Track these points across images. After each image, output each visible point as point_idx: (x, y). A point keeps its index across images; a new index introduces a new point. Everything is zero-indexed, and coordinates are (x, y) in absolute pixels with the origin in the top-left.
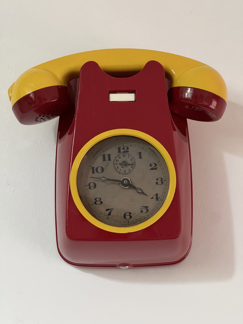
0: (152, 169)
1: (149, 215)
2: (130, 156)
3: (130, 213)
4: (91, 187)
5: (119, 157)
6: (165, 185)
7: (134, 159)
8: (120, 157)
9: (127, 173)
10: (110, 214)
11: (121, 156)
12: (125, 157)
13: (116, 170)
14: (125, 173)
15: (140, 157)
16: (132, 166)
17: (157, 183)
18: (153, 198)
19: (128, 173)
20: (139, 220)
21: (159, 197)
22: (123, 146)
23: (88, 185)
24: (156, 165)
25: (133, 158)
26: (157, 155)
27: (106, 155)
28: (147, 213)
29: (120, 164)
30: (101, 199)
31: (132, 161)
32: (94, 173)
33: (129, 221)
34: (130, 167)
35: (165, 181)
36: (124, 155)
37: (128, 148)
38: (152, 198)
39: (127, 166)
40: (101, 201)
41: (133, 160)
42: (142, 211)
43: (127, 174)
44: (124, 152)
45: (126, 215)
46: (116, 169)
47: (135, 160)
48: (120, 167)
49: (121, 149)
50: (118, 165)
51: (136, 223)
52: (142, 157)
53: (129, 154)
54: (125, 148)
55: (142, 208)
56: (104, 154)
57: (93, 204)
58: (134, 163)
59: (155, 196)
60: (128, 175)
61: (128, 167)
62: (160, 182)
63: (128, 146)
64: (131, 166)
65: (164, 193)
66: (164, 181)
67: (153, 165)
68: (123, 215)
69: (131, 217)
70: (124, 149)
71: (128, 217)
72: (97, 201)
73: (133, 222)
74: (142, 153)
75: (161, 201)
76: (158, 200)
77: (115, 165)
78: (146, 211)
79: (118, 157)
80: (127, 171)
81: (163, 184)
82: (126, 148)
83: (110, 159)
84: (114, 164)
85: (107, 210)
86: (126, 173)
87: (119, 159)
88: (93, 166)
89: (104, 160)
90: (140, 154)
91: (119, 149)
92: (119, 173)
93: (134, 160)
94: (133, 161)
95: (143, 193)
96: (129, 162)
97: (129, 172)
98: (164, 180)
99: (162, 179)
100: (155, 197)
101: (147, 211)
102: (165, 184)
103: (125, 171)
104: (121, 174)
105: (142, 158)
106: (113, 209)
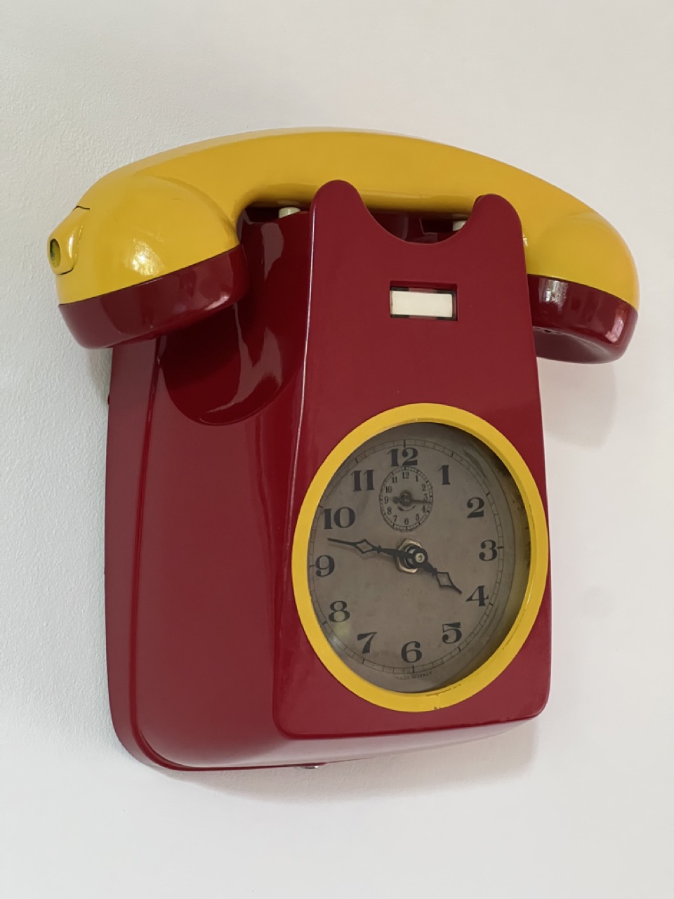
0: (472, 515)
1: (461, 647)
2: (419, 478)
3: (418, 645)
4: (322, 571)
5: (393, 479)
6: (501, 562)
7: (430, 485)
8: (396, 478)
9: (412, 527)
10: (366, 649)
11: (399, 475)
12: (407, 478)
13: (385, 520)
14: (406, 527)
15: (446, 482)
16: (424, 507)
17: (482, 556)
18: (473, 598)
19: (415, 526)
20: (439, 662)
21: (485, 597)
22: (404, 445)
23: (314, 564)
24: (481, 503)
25: (428, 483)
26: (484, 475)
27: (361, 474)
28: (457, 643)
29: (396, 500)
30: (345, 605)
31: (424, 492)
32: (330, 528)
33: (415, 668)
34: (419, 508)
35: (501, 550)
36: (405, 472)
37: (415, 453)
38: (470, 599)
39: (413, 505)
40: (345, 610)
41: (426, 488)
42: (445, 638)
43: (411, 530)
44: (406, 464)
45: (408, 649)
46: (385, 514)
47: (432, 488)
48: (394, 507)
49: (400, 453)
50: (391, 504)
51: (430, 673)
52: (450, 481)
53: (418, 471)
54: (407, 451)
55: (446, 628)
56: (357, 469)
57: (326, 622)
58: (430, 496)
59: (478, 590)
60: (413, 533)
61: (413, 508)
62: (489, 554)
63: (416, 447)
64: (422, 506)
65: (498, 585)
66: (497, 550)
67: (476, 503)
68: (399, 652)
69: (419, 655)
70: (405, 454)
71: (412, 656)
72: (336, 611)
73: (424, 671)
74: (449, 468)
75: (490, 606)
76: (484, 605)
77: (384, 503)
78: (454, 638)
79: (391, 480)
81: (497, 559)
82: (410, 453)
83: (370, 487)
84: (381, 500)
85: (361, 637)
86: (408, 528)
87: (393, 486)
88: (328, 507)
89: (357, 488)
90: (445, 468)
91: (394, 452)
92: (392, 527)
93: (430, 487)
94: (428, 493)
95: (453, 587)
96: (418, 494)
97: (418, 524)
98: (499, 548)
99: (494, 543)
100: (476, 596)
101: (459, 635)
102: (501, 557)
103: (406, 521)
104: (397, 529)
105: (449, 484)
106: (375, 633)
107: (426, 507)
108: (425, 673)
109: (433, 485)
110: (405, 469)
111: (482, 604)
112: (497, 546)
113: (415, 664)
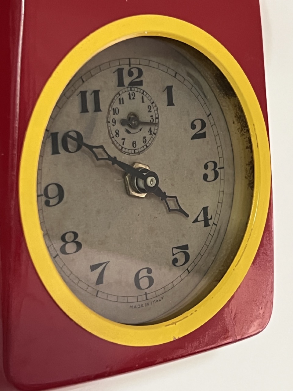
0: (195, 137)
1: (190, 269)
2: (145, 98)
3: (149, 271)
4: (51, 200)
5: (120, 99)
6: (222, 181)
7: (156, 106)
8: (123, 99)
9: (140, 150)
10: (100, 280)
11: (125, 96)
12: (133, 99)
13: (113, 143)
14: (134, 150)
15: (170, 103)
16: (150, 129)
17: (205, 177)
18: (199, 220)
19: (142, 149)
20: (170, 286)
21: (209, 218)
22: (130, 64)
23: (43, 193)
24: (204, 125)
25: (154, 104)
26: (206, 97)
27: (88, 94)
28: (186, 266)
29: (123, 122)
30: (76, 235)
31: (151, 114)
32: (58, 153)
33: (148, 295)
34: (146, 130)
35: (222, 170)
36: (131, 92)
37: (140, 73)
38: (196, 221)
39: (140, 127)
40: (77, 240)
41: (152, 110)
42: (175, 261)
43: (139, 153)
44: (132, 84)
45: (140, 276)
46: (113, 137)
47: (157, 108)
48: (122, 130)
49: (125, 73)
50: (118, 126)
51: (162, 298)
52: (174, 102)
53: (144, 91)
54: (132, 70)
55: (176, 251)
56: (82, 89)
57: (57, 255)
58: (157, 118)
59: (202, 212)
60: (141, 155)
61: (140, 130)
62: (211, 176)
63: (141, 67)
64: (148, 128)
65: (220, 205)
66: (219, 171)
67: (198, 125)
68: (132, 280)
69: (151, 281)
70: (130, 74)
71: (144, 283)
72: (67, 242)
73: (156, 296)
74: (173, 88)
75: (214, 226)
76: (209, 225)
77: (111, 126)
78: (183, 260)
79: (118, 101)
80: (140, 145)
81: (218, 179)
82: (136, 74)
83: (97, 109)
84: (108, 122)
85: (94, 268)
86: (136, 151)
87: (119, 107)
88: (54, 131)
89: (84, 109)
90: (169, 89)
91: (120, 72)
92: (121, 150)
93: (155, 108)
94: (154, 115)
95: (181, 211)
96: (145, 117)
97: (145, 147)
98: (219, 168)
99: (215, 164)
100: (201, 218)
101: (187, 257)
102: (222, 178)
103: (134, 143)
104: (125, 153)
105: (174, 105)
106: (109, 262)
107: (152, 129)
108: (158, 298)
109: (158, 106)
110: (131, 90)
111: (207, 225)
112: (218, 167)
113: (147, 291)
